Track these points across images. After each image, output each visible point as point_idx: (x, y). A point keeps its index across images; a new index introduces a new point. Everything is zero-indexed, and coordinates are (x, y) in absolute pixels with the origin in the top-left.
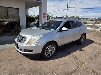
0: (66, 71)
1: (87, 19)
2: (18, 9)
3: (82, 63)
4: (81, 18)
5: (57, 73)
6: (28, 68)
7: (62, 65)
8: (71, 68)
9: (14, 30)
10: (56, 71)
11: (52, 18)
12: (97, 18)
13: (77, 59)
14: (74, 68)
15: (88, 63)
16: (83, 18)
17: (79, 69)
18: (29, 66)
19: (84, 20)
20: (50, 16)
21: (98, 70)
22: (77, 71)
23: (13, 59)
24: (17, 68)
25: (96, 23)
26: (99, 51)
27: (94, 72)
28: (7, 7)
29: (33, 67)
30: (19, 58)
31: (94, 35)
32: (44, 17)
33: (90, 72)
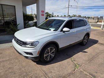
0: (61, 74)
1: (89, 18)
2: (15, 6)
3: (79, 65)
4: (83, 17)
5: (50, 76)
6: (19, 71)
7: (57, 67)
8: (67, 70)
9: (10, 29)
10: (50, 75)
11: (53, 16)
12: (99, 17)
13: (74, 60)
14: (70, 71)
15: (86, 64)
16: (85, 17)
17: (75, 72)
18: (20, 69)
19: (86, 18)
20: (50, 15)
21: (96, 73)
22: (72, 74)
23: (4, 61)
24: (6, 71)
25: (98, 22)
26: (99, 51)
27: (91, 75)
28: (2, 5)
29: (25, 70)
30: (11, 60)
31: (95, 35)
32: (43, 15)
33: (87, 75)
